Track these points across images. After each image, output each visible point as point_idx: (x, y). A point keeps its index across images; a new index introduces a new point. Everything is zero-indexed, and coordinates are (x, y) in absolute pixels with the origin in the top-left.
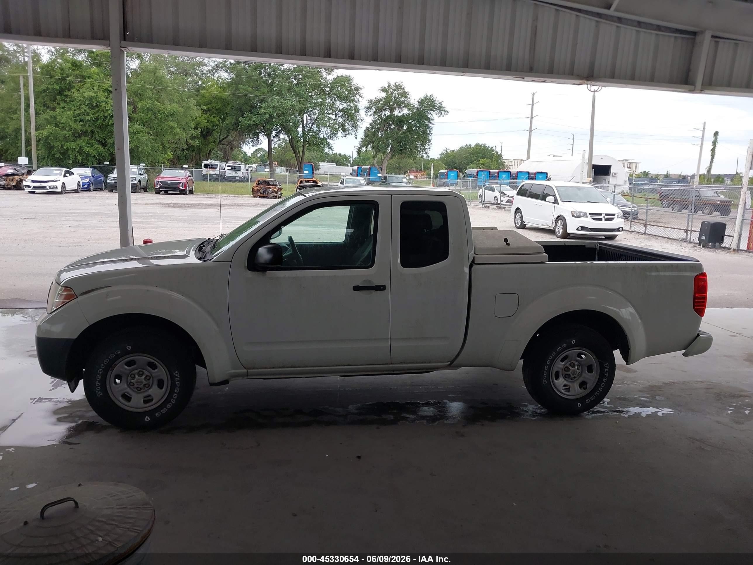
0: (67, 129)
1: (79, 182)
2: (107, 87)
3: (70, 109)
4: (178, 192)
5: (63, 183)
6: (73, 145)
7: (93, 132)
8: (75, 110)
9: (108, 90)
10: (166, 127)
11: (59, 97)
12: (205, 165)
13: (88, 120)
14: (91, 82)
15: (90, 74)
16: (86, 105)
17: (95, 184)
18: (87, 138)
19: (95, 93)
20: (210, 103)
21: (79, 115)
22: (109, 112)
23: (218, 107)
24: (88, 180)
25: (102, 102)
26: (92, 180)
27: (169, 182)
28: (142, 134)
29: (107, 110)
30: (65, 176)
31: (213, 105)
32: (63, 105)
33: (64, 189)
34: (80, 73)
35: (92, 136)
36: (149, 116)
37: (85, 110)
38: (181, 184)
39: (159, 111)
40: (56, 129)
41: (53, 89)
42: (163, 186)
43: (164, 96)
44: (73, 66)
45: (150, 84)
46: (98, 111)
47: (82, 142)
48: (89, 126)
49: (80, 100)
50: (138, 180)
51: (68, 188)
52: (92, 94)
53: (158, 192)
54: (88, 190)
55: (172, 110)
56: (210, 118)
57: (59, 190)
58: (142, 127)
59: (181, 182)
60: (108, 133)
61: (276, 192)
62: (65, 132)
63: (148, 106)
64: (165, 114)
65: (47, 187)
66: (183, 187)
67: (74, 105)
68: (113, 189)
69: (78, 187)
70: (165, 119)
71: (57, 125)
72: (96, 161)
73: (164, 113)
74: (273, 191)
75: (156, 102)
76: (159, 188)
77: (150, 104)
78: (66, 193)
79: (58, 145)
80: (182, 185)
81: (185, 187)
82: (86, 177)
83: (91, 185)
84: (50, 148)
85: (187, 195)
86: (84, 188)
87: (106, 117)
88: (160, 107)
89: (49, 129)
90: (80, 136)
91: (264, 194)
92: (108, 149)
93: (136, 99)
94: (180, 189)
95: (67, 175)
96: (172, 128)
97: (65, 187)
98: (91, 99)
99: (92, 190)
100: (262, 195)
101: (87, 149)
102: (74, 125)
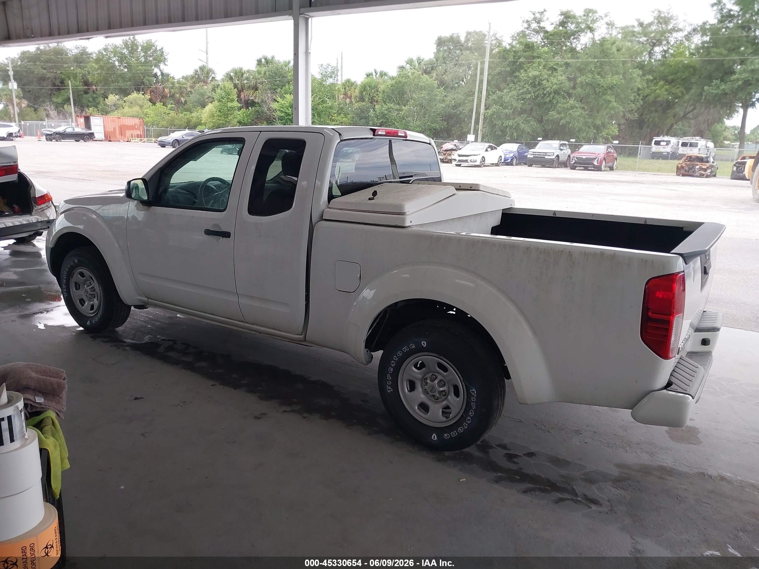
0: (509, 108)
1: (501, 156)
2: (552, 65)
3: (515, 89)
4: (593, 168)
5: (483, 157)
6: (510, 123)
7: (532, 110)
8: (520, 90)
9: (553, 68)
10: (602, 102)
11: (509, 78)
12: (655, 141)
13: (528, 98)
14: (539, 61)
15: (540, 54)
16: (529, 83)
17: (519, 159)
18: (525, 116)
19: (539, 72)
20: (676, 73)
21: (523, 93)
22: (548, 89)
23: (683, 77)
24: (512, 155)
25: (544, 80)
26: (517, 155)
27: (584, 157)
28: (575, 109)
29: (547, 88)
30: (487, 150)
31: (679, 75)
32: (511, 85)
33: (484, 163)
34: (532, 54)
35: (531, 113)
36: (587, 91)
37: (528, 89)
38: (597, 159)
39: (599, 85)
40: (500, 108)
41: (505, 71)
42: (578, 161)
43: (607, 68)
44: (527, 48)
45: (595, 57)
46: (539, 90)
47: (519, 120)
48: (529, 104)
49: (525, 80)
50: (555, 155)
51: (487, 162)
52: (536, 73)
53: (573, 168)
54: (510, 164)
55: (612, 83)
56: (673, 89)
57: (478, 163)
58: (578, 102)
59: (596, 158)
60: (545, 110)
61: (705, 170)
62: (507, 111)
63: (587, 81)
64: (604, 87)
65: (469, 161)
66: (598, 163)
67: (519, 85)
68: (532, 163)
69: (498, 161)
70: (603, 93)
71: (502, 105)
72: (530, 138)
73: (602, 87)
74: (701, 169)
75: (597, 76)
76: (574, 163)
77: (590, 78)
78: (485, 166)
79: (499, 123)
80: (598, 161)
81: (601, 163)
82: (511, 152)
83: (515, 160)
84: (493, 126)
85: (601, 171)
86: (508, 163)
87: (545, 95)
88: (600, 81)
89: (494, 108)
90: (520, 114)
91: (688, 172)
92: (542, 126)
93: (578, 74)
94: (594, 164)
95: (489, 149)
96: (610, 102)
97: (484, 161)
98: (535, 77)
99: (514, 164)
100: (687, 173)
101: (522, 126)
102: (515, 104)
